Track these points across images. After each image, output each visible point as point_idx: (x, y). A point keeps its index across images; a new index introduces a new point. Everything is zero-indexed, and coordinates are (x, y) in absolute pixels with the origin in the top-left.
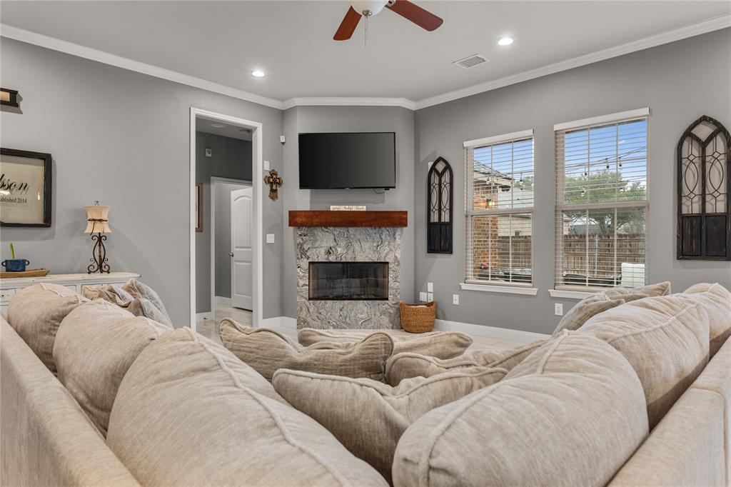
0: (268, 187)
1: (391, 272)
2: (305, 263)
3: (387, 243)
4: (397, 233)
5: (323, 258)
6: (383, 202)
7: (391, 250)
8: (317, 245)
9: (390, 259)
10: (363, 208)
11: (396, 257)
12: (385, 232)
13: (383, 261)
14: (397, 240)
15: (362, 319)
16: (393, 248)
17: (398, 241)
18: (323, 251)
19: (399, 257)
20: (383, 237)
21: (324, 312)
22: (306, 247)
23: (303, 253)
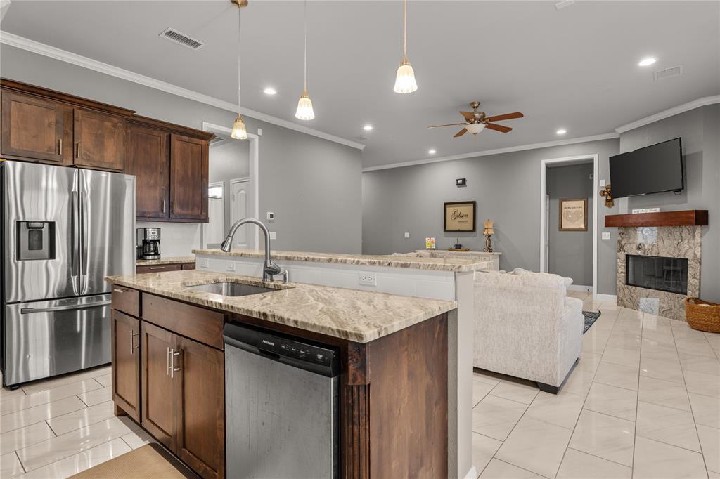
0: (604, 198)
1: (690, 269)
2: (623, 256)
3: (686, 241)
4: (697, 232)
5: (635, 252)
6: (686, 202)
7: (690, 247)
8: (631, 241)
9: (689, 256)
10: (657, 210)
11: (695, 254)
12: (686, 231)
13: (682, 257)
14: (697, 237)
15: (663, 308)
16: (692, 246)
17: (698, 239)
18: (634, 246)
19: (698, 254)
20: (683, 235)
21: (635, 296)
22: (623, 243)
23: (621, 248)
